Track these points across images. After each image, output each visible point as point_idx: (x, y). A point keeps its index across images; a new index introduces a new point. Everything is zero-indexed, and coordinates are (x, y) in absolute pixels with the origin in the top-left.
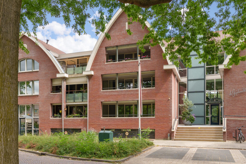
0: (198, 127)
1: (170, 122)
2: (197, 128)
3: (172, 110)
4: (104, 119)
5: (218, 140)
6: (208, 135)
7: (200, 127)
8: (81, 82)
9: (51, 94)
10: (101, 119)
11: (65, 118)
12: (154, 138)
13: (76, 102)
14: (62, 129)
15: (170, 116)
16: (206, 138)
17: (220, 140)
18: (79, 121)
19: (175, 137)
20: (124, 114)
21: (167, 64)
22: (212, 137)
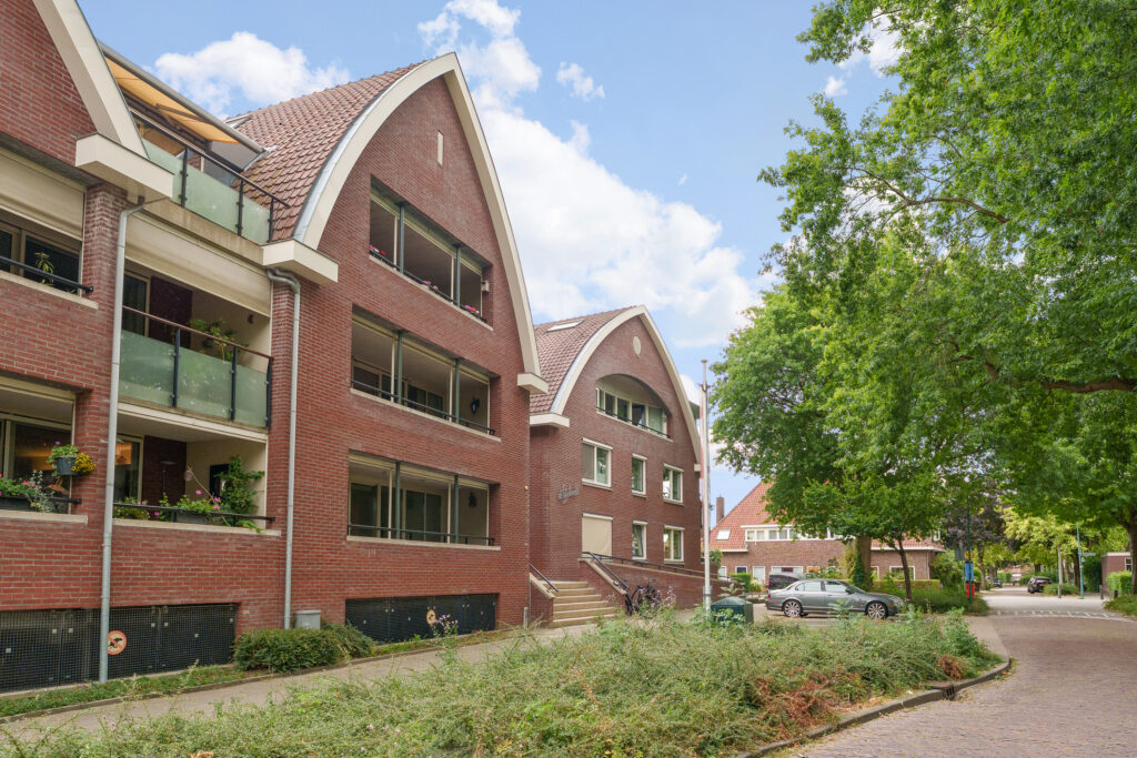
4: (360, 543)
8: (236, 292)
10: (348, 547)
13: (184, 413)
14: (97, 612)
18: (232, 548)
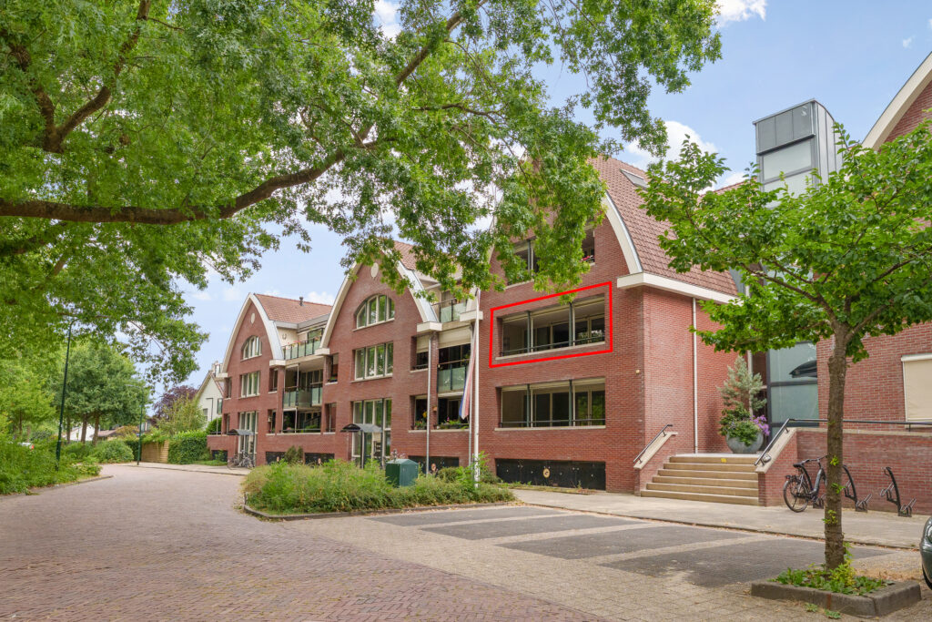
0: (720, 458)
1: (640, 440)
2: (718, 460)
3: (644, 404)
5: (746, 500)
6: (731, 484)
7: (727, 459)
9: (412, 372)
10: (496, 432)
11: (432, 431)
12: (604, 488)
13: (455, 391)
14: (426, 458)
15: (640, 424)
16: (720, 492)
17: (750, 500)
19: (648, 487)
20: (549, 419)
21: (626, 272)
22: (736, 491)
